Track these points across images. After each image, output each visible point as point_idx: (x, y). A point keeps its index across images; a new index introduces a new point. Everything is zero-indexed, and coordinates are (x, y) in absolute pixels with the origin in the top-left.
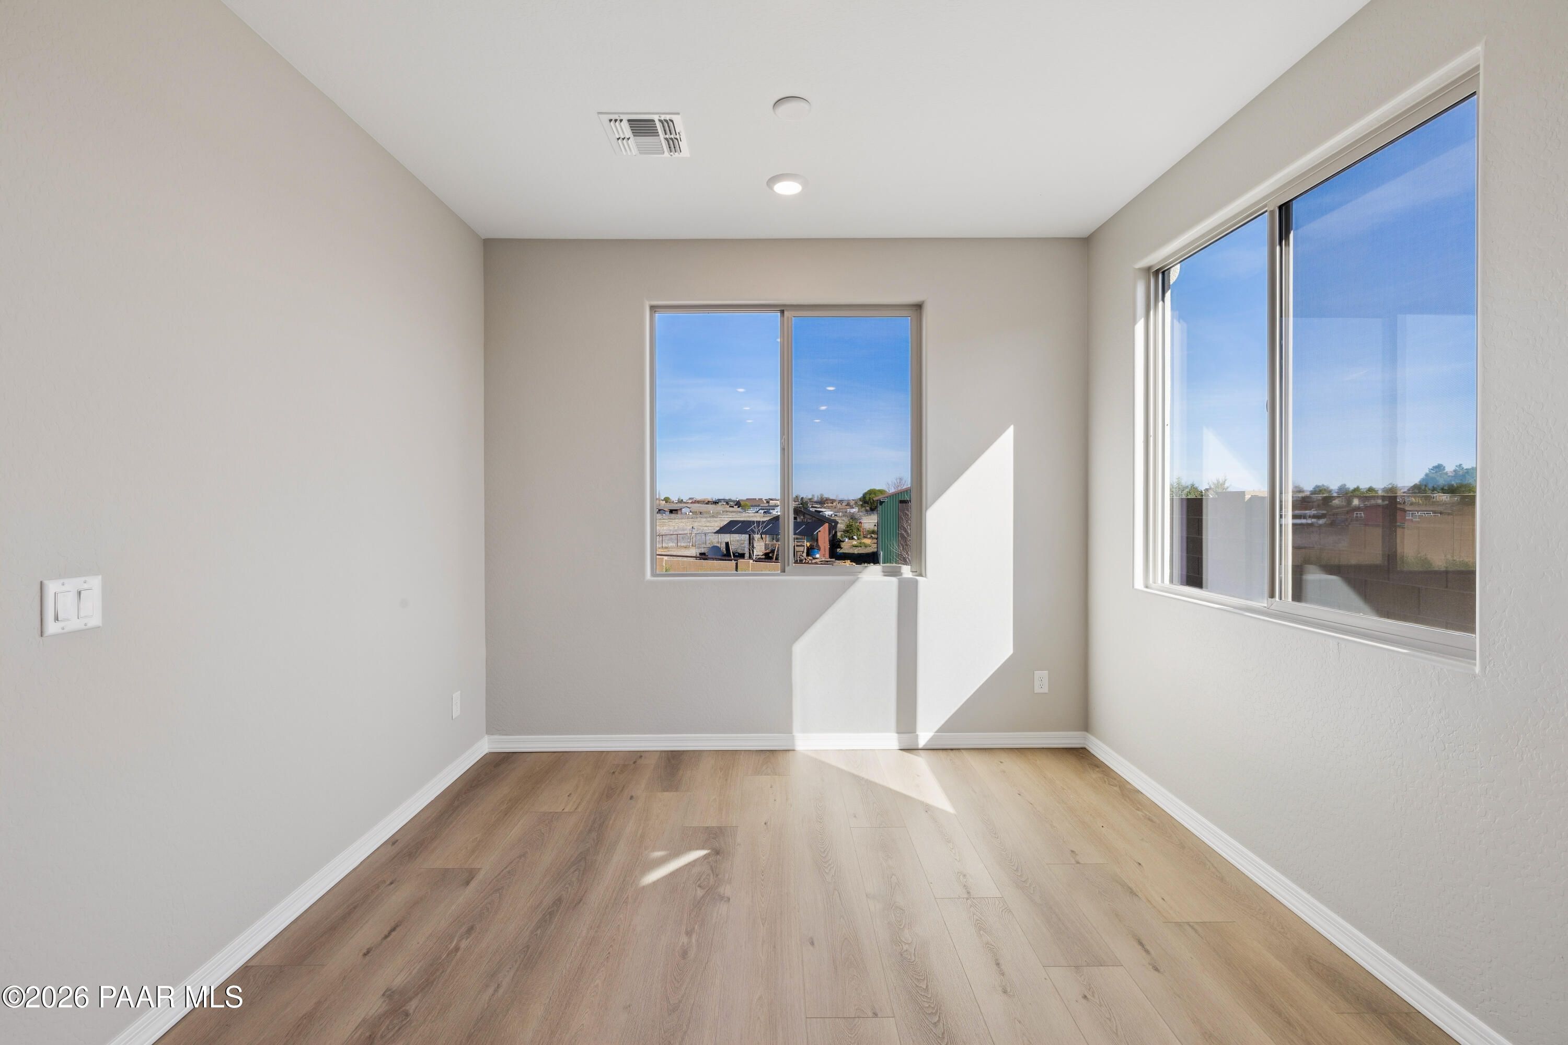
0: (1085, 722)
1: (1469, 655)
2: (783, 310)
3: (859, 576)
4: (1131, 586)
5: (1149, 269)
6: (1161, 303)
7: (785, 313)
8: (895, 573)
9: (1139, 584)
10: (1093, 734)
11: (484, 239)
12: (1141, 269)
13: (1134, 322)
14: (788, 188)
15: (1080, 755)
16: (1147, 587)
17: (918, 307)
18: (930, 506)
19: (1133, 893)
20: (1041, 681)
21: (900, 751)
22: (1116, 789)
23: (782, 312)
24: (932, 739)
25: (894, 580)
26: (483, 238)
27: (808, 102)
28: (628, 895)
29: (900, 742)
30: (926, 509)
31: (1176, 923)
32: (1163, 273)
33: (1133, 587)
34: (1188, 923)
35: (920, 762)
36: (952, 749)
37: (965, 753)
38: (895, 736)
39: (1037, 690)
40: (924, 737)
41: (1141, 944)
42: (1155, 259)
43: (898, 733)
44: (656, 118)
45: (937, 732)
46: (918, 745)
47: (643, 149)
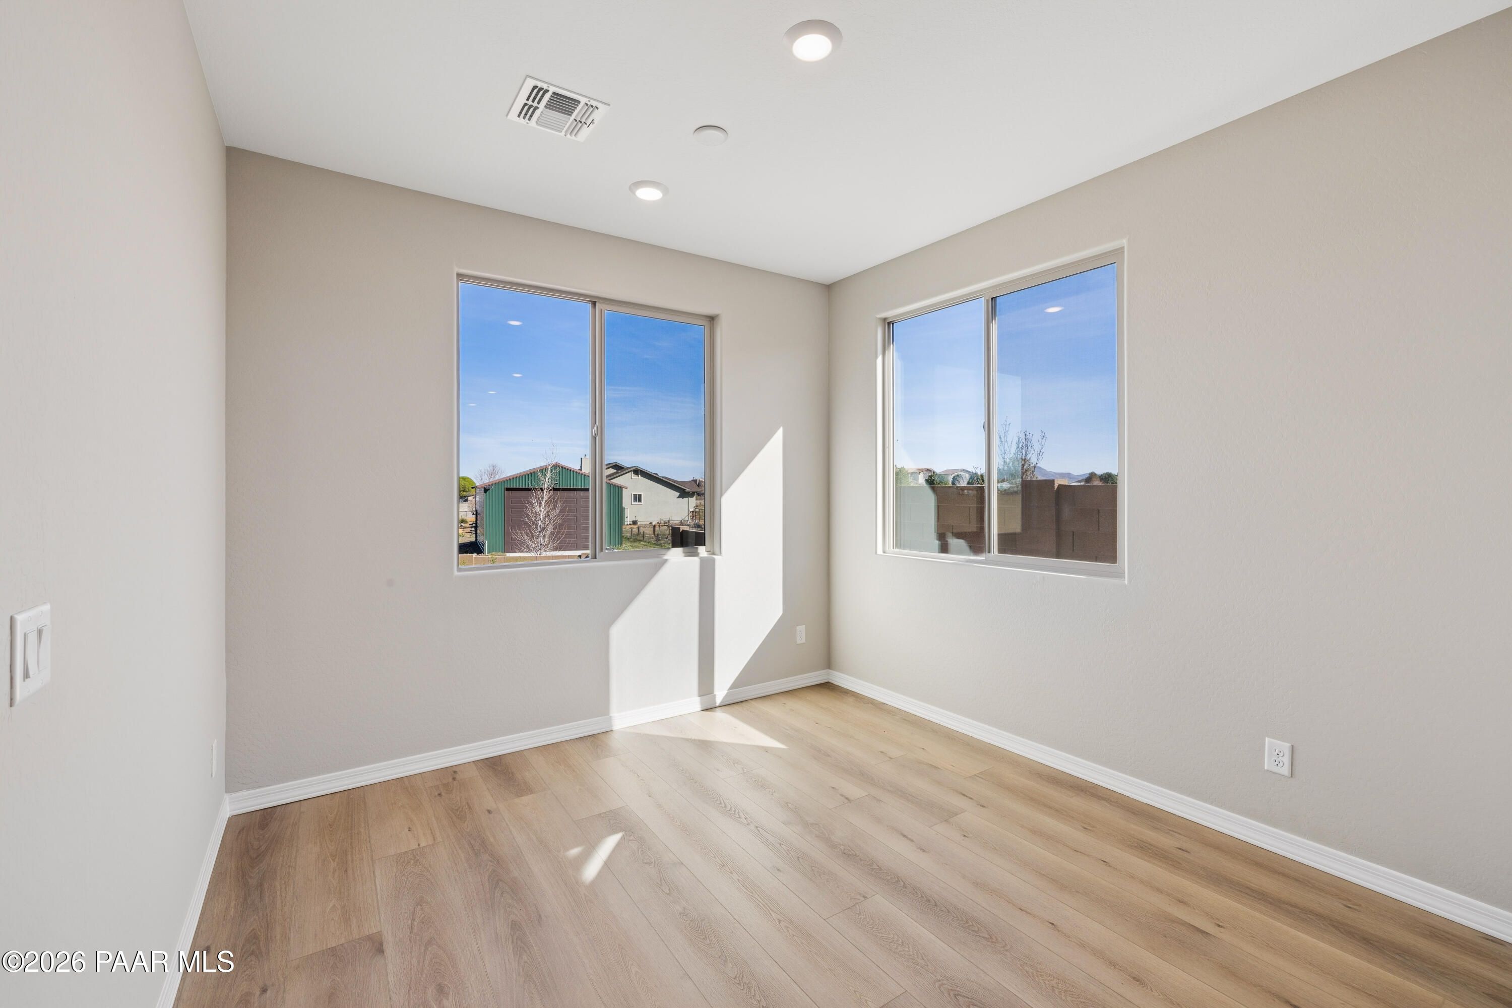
0: (829, 663)
1: (1121, 575)
2: (595, 302)
3: (665, 557)
4: (875, 552)
5: (885, 319)
6: (892, 345)
7: (597, 304)
8: (696, 554)
9: (880, 551)
10: (834, 670)
11: (226, 147)
12: (880, 319)
13: (876, 357)
14: (649, 194)
15: (827, 686)
16: (884, 552)
17: (712, 319)
18: (725, 493)
19: (936, 768)
20: (801, 634)
21: (704, 712)
22: (870, 705)
23: (594, 304)
24: (727, 695)
25: (696, 560)
26: (226, 145)
27: (727, 133)
28: (584, 894)
29: (702, 703)
30: (721, 495)
31: (970, 777)
32: (893, 324)
33: (876, 553)
34: (975, 775)
35: (720, 715)
36: (741, 702)
37: (753, 702)
38: (698, 699)
39: (799, 642)
40: (720, 694)
41: (964, 795)
42: (890, 314)
43: (699, 696)
44: (583, 100)
45: (728, 690)
46: (716, 703)
47: (544, 122)
